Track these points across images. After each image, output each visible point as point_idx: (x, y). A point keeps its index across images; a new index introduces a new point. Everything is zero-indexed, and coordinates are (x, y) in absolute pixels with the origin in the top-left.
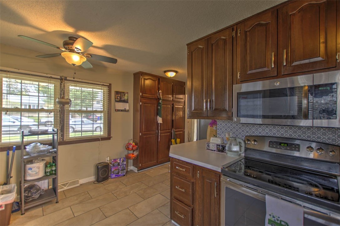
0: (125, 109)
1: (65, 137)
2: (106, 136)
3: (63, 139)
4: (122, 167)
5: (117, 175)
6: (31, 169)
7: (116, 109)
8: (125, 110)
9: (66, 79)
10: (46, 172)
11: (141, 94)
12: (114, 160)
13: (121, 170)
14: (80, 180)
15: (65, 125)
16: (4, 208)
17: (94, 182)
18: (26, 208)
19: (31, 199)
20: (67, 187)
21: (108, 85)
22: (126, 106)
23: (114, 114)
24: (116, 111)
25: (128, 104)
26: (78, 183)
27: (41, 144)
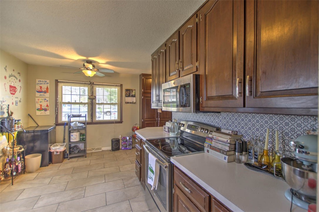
0: (133, 101)
1: (94, 120)
2: (119, 120)
3: (92, 120)
4: (129, 143)
5: (126, 148)
6: (72, 136)
7: (126, 101)
8: (133, 103)
9: (93, 84)
10: (80, 139)
11: (143, 91)
12: (123, 137)
13: (128, 145)
14: (103, 148)
15: (94, 112)
16: (59, 153)
17: (110, 151)
18: (70, 156)
19: (73, 153)
20: (95, 150)
21: (120, 85)
22: (134, 100)
23: (124, 105)
24: (126, 103)
25: (135, 98)
26: (101, 149)
27: (79, 123)
